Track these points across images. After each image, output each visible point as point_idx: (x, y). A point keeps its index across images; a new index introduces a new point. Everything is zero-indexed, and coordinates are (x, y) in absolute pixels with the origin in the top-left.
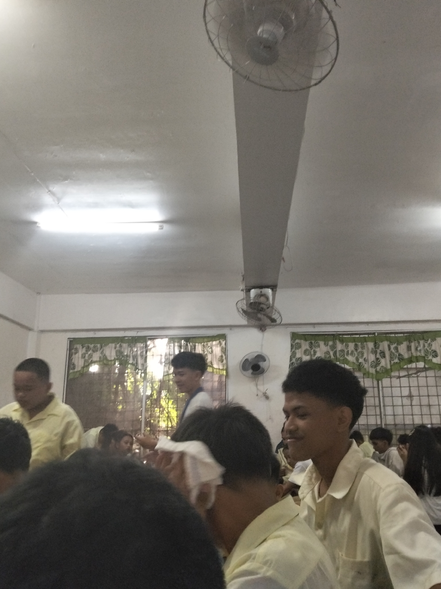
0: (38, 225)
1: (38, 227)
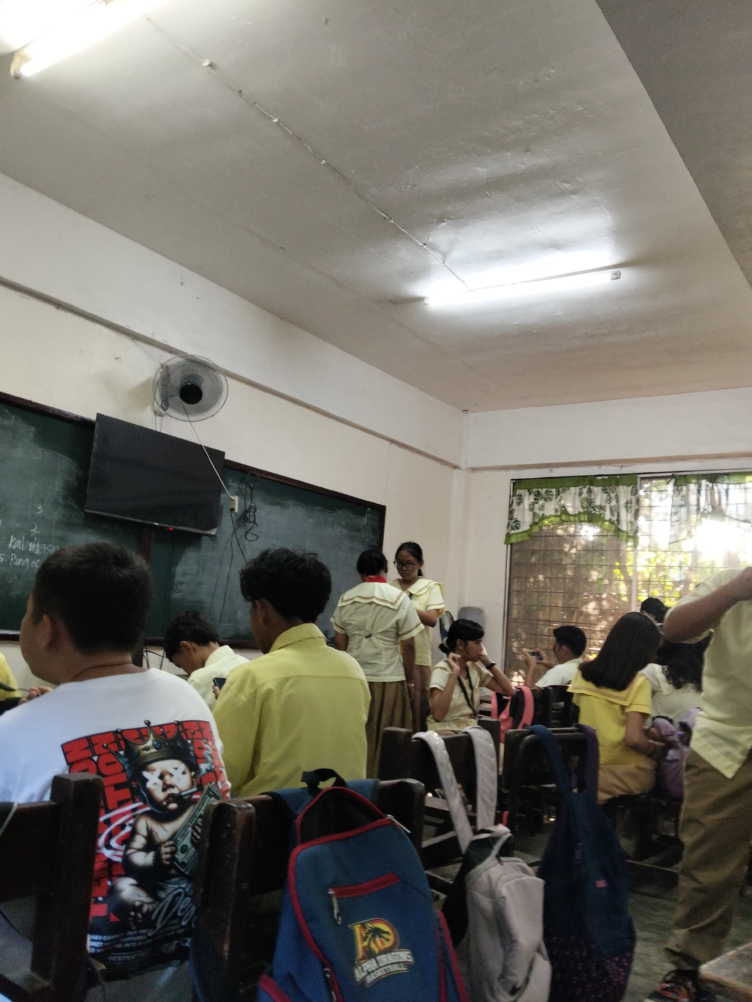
0: (426, 301)
1: (426, 304)
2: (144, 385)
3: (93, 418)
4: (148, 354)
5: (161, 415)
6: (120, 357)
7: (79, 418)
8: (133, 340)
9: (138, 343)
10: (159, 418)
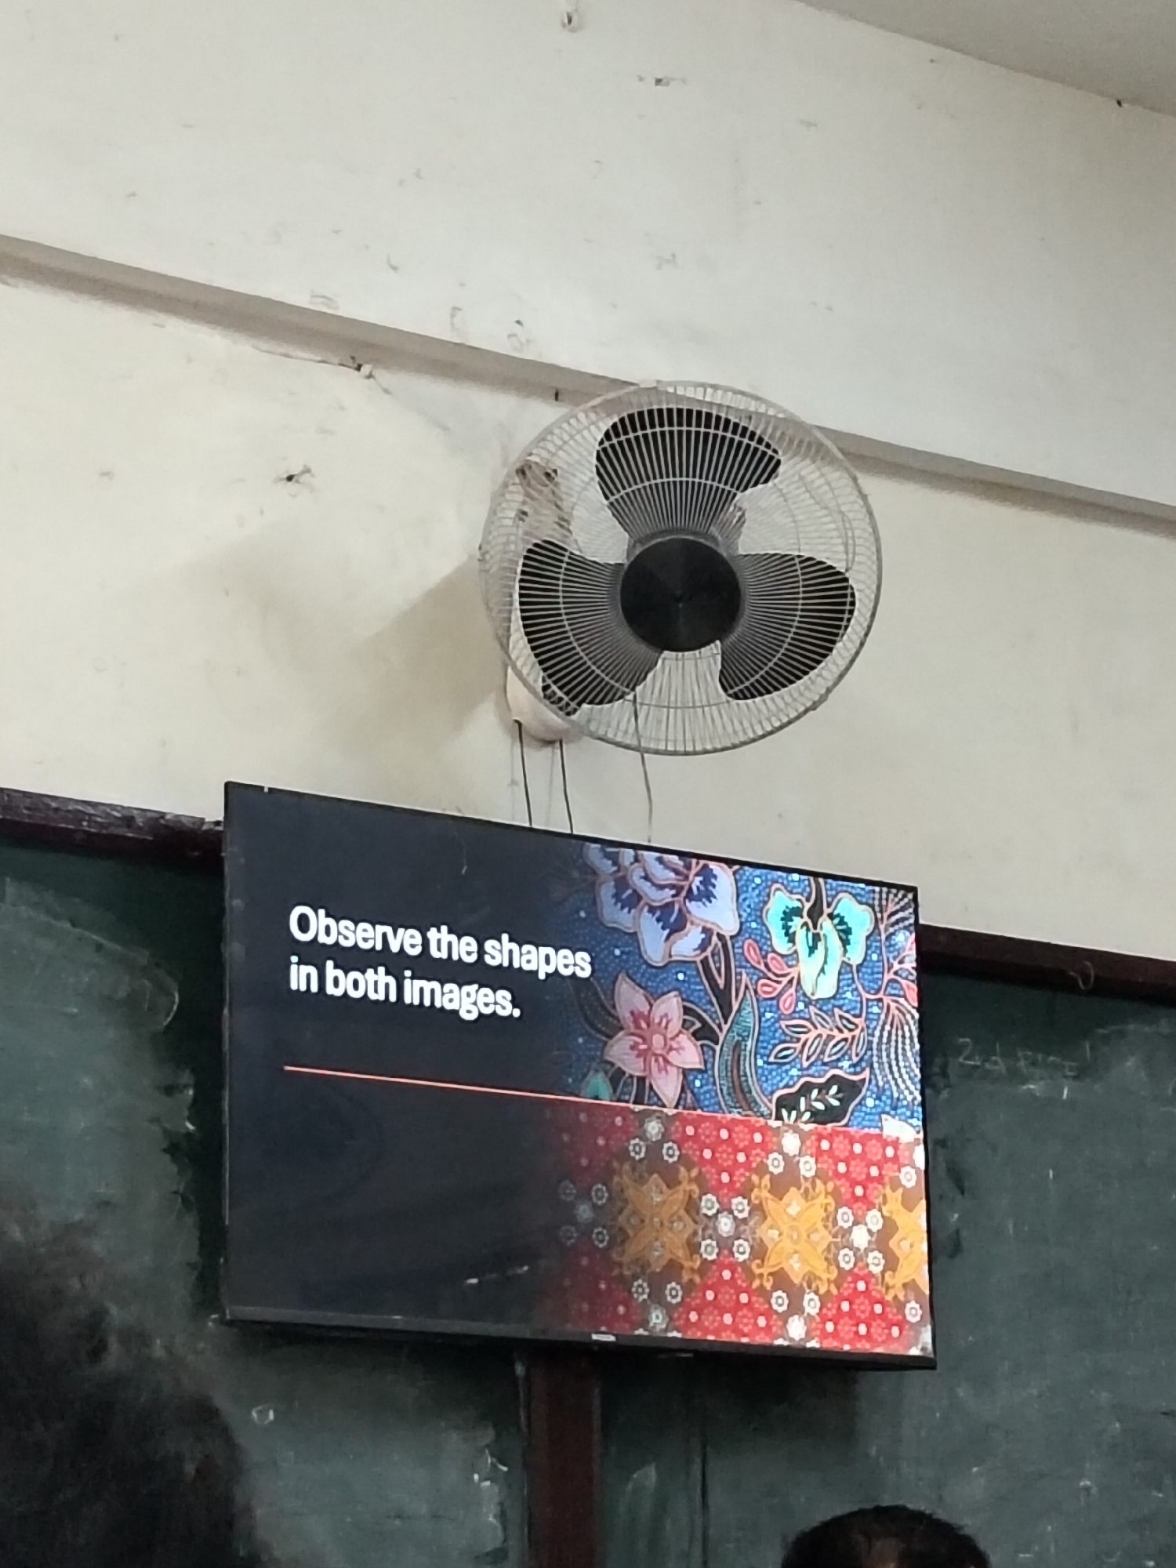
2: (444, 595)
3: (211, 809)
4: (445, 429)
5: (552, 741)
6: (307, 471)
7: (140, 821)
8: (359, 368)
9: (384, 377)
10: (540, 759)
